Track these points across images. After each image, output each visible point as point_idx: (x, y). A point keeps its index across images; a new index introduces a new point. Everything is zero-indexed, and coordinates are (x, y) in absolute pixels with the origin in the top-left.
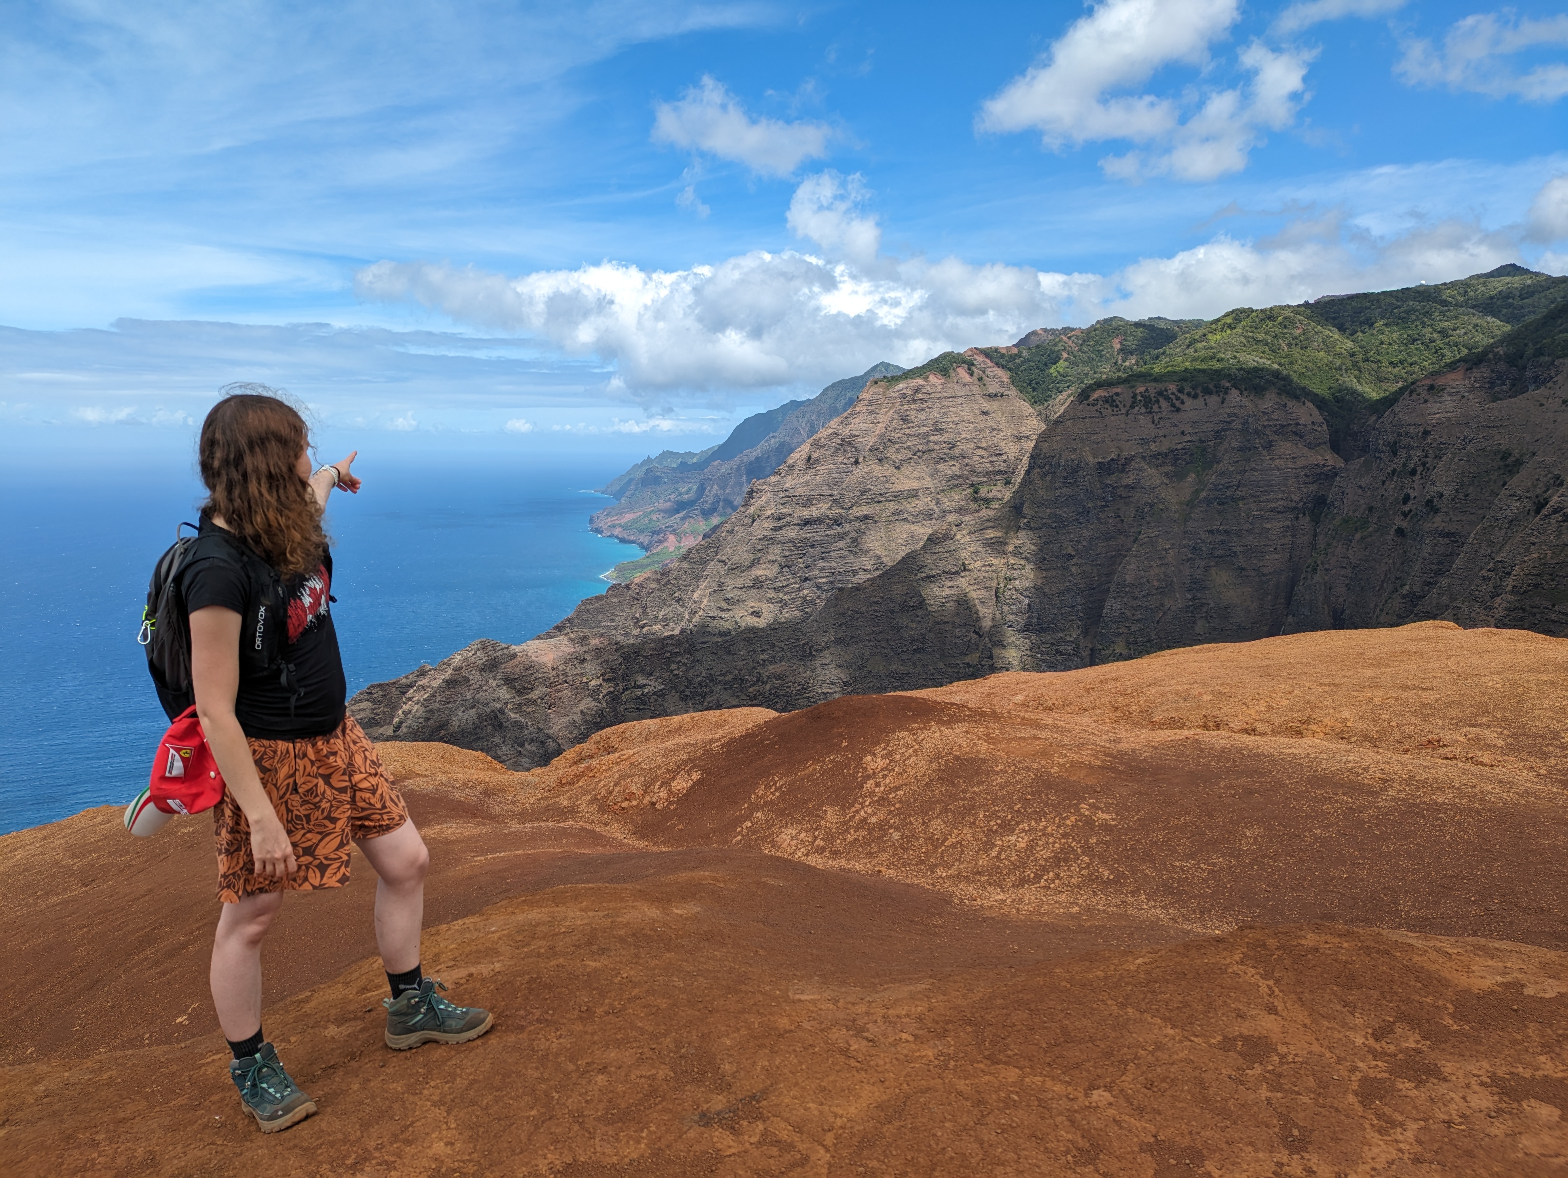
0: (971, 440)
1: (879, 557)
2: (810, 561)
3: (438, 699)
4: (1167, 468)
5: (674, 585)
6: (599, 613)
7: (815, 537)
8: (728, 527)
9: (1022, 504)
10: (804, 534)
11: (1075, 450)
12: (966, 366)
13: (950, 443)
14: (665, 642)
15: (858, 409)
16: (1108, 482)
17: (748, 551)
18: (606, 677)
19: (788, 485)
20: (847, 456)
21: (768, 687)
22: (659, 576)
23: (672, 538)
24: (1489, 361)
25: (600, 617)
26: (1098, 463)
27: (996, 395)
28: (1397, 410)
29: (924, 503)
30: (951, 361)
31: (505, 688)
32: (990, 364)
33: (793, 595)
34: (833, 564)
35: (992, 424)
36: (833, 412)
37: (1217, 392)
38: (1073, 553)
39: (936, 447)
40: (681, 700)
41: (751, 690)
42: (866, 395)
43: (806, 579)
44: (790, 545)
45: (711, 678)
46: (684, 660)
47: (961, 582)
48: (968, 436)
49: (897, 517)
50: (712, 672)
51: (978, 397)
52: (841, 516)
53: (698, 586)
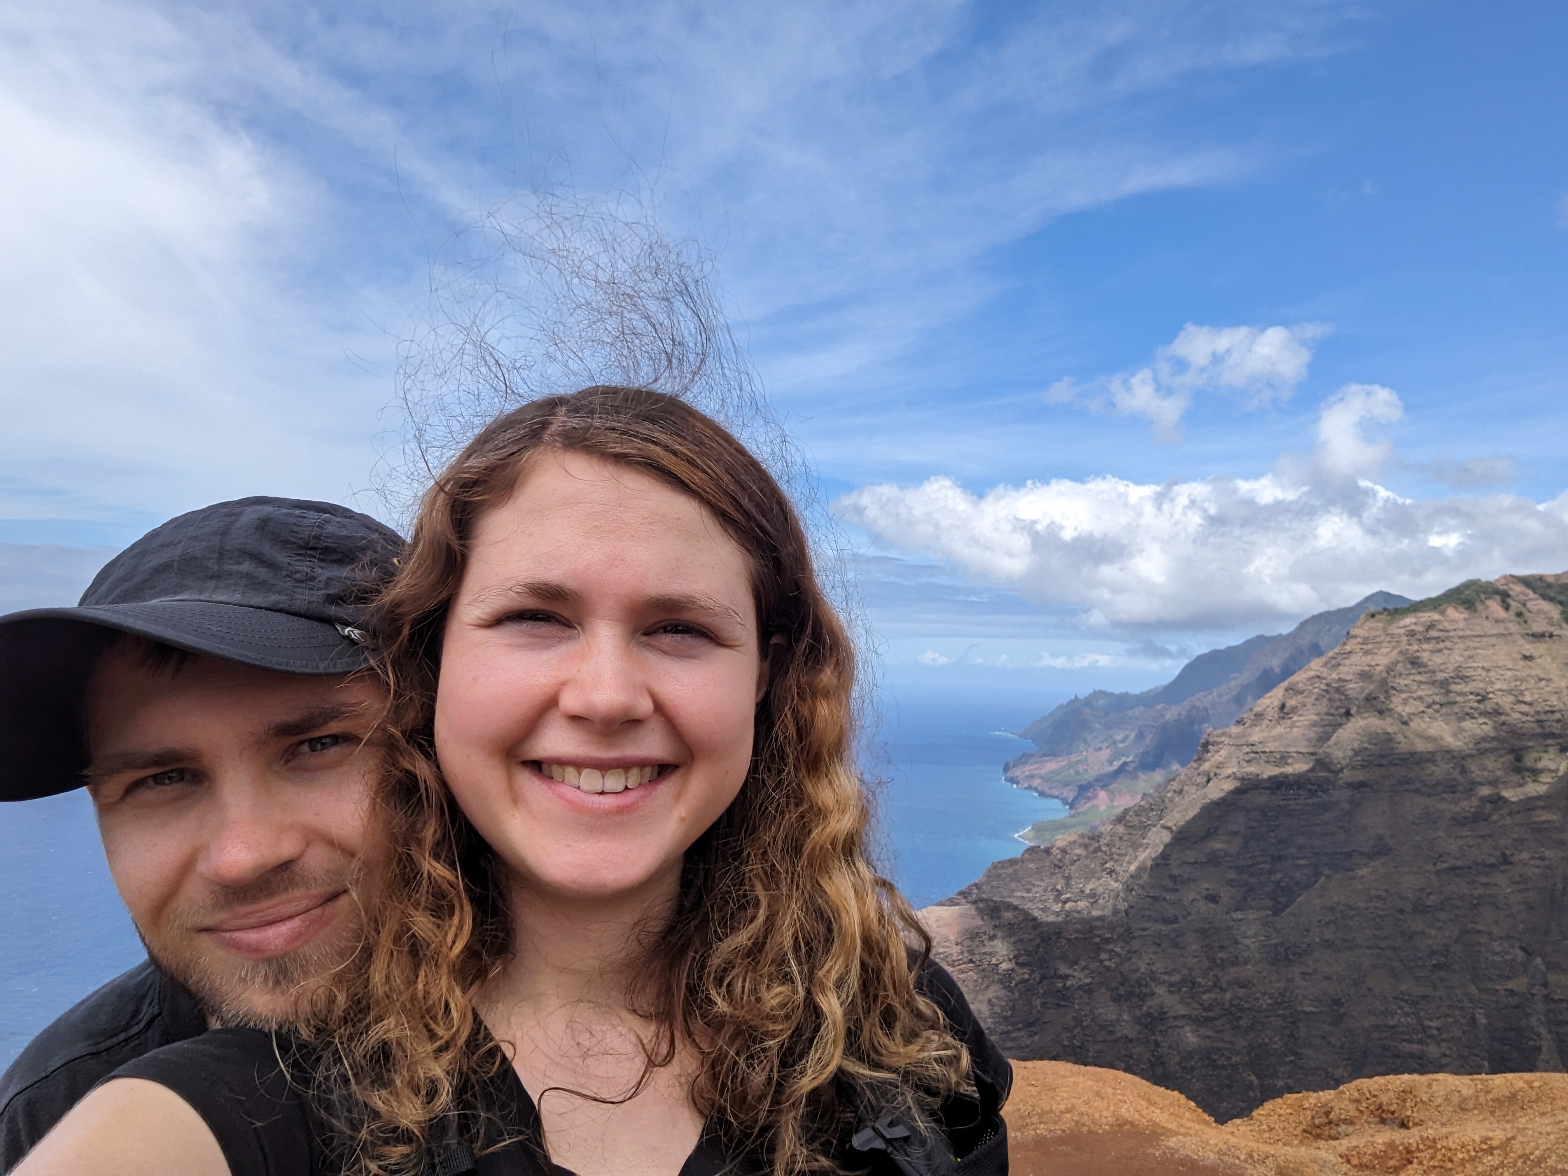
0: (1510, 692)
1: (1381, 838)
2: (1285, 835)
5: (1105, 853)
6: (1012, 880)
12: (1498, 598)
13: (1478, 695)
14: (1094, 924)
18: (1020, 961)
19: (1255, 738)
20: (1335, 705)
21: (1228, 996)
22: (1087, 841)
23: (1102, 794)
25: (1013, 885)
27: (1542, 635)
30: (1476, 591)
32: (1532, 595)
33: (1262, 878)
35: (1536, 672)
36: (1313, 652)
39: (1459, 699)
40: (1114, 1000)
41: (1205, 997)
42: (1360, 631)
46: (1118, 949)
47: (1500, 879)
48: (1505, 687)
49: (1406, 787)
50: (1154, 968)
51: (1517, 637)
52: (1327, 779)
53: (1136, 857)
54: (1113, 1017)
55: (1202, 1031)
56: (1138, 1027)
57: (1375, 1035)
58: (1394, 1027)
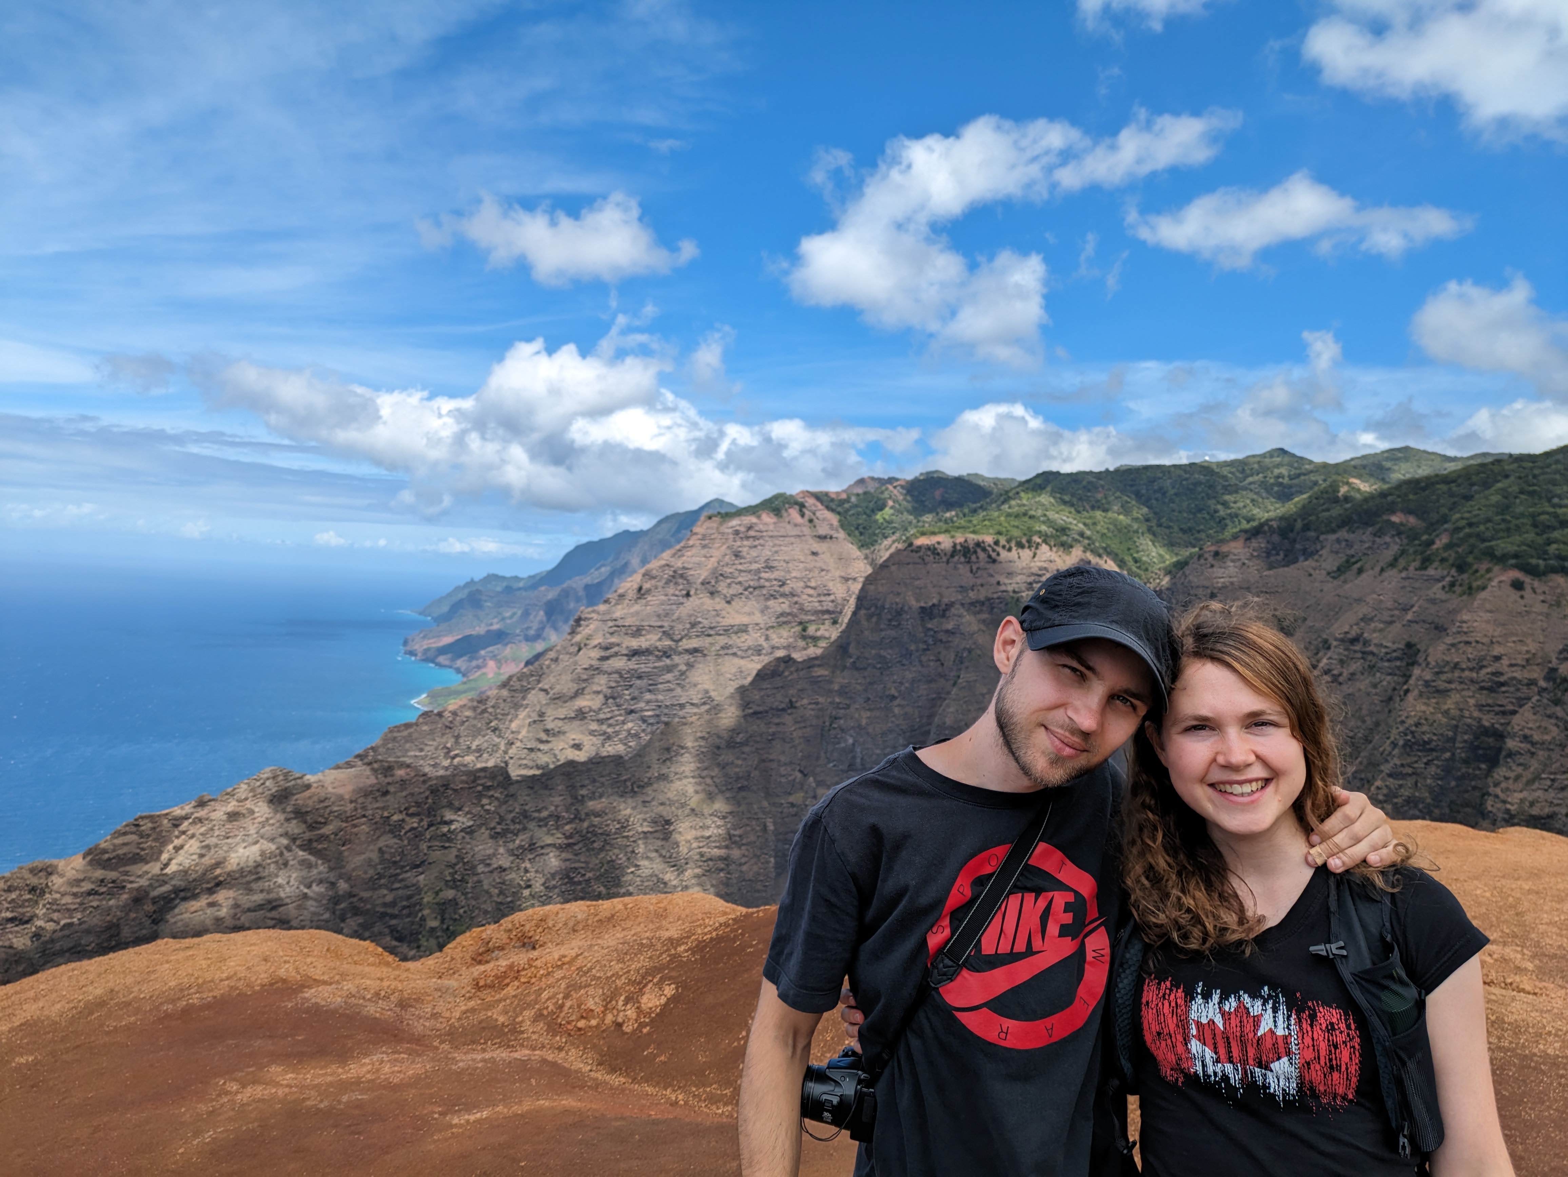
0: (801, 579)
1: (707, 692)
2: (636, 693)
3: (217, 833)
4: (985, 616)
5: (491, 714)
6: (407, 742)
7: (643, 668)
8: (552, 654)
9: (848, 644)
10: (632, 664)
11: (899, 594)
12: (797, 507)
13: (780, 581)
14: (477, 774)
15: (691, 543)
16: (930, 626)
17: (572, 681)
18: (411, 811)
19: (617, 614)
20: (679, 588)
21: (586, 824)
22: (475, 704)
23: (491, 664)
24: (1265, 533)
25: (408, 746)
26: (922, 608)
27: (825, 537)
28: (1187, 572)
29: (753, 638)
30: (782, 501)
31: (294, 822)
32: (820, 506)
33: (617, 728)
34: (660, 697)
35: (820, 564)
36: (665, 545)
37: (1029, 547)
38: (896, 694)
39: (767, 584)
40: (492, 837)
41: (567, 827)
42: (699, 529)
43: (632, 712)
44: (616, 676)
45: (525, 815)
46: (497, 795)
47: (787, 719)
48: (798, 575)
49: (726, 651)
50: (527, 808)
51: (808, 538)
52: (670, 648)
53: (517, 716)
54: (491, 851)
55: (564, 855)
56: (512, 858)
57: (695, 845)
58: (709, 837)
